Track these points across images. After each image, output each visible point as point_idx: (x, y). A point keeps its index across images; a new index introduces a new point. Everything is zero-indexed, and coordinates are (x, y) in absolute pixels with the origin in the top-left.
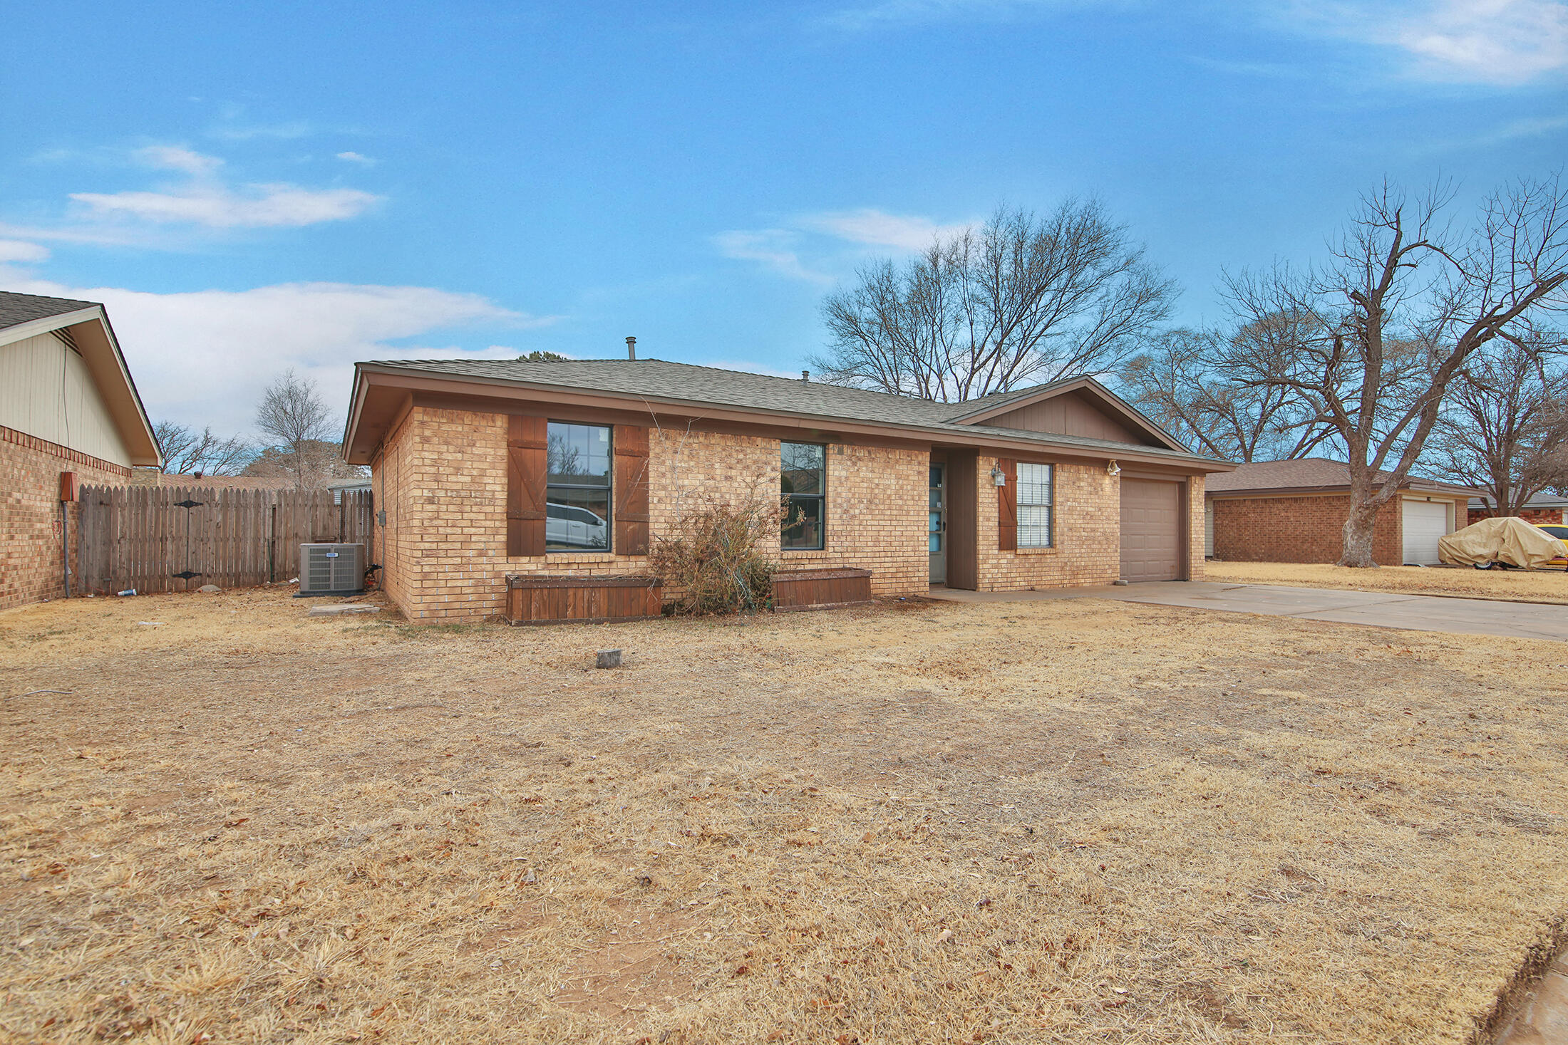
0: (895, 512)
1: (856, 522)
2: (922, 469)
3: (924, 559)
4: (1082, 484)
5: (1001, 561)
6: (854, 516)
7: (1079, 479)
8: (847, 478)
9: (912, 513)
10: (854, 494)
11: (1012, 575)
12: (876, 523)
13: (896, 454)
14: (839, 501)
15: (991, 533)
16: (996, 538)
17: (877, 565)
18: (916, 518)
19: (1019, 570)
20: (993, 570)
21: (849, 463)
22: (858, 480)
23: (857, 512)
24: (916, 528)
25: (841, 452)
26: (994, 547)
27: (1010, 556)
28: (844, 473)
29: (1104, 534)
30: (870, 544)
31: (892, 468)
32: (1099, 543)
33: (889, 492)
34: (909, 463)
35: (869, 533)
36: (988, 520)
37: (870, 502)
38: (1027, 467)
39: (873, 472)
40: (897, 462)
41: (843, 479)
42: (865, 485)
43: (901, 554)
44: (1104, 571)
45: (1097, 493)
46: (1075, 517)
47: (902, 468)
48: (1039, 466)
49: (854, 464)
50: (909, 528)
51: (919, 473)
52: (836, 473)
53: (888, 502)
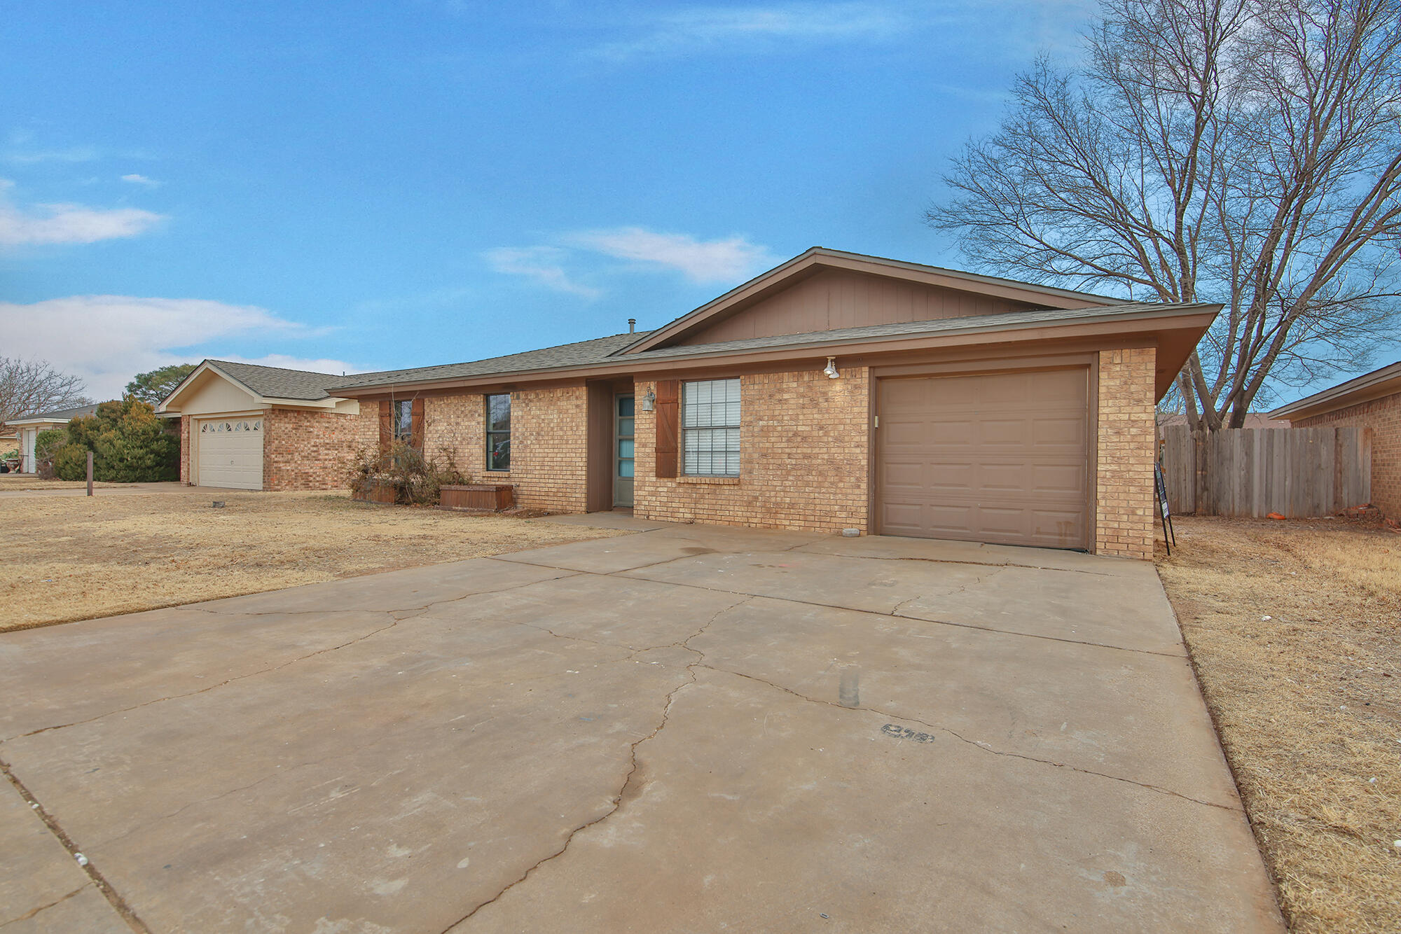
0: (556, 442)
1: (528, 450)
2: (579, 402)
3: (581, 482)
4: (786, 396)
5: (660, 489)
6: (526, 446)
7: (781, 391)
8: (522, 417)
9: (570, 442)
10: (527, 429)
11: (674, 505)
12: (542, 451)
13: (559, 393)
14: (517, 435)
15: (648, 459)
16: (654, 465)
17: (543, 485)
18: (574, 446)
19: (683, 500)
20: (649, 498)
21: (524, 405)
22: (529, 417)
23: (529, 442)
24: (574, 455)
25: (518, 398)
26: (651, 474)
27: (670, 484)
28: (520, 413)
29: (831, 462)
30: (537, 468)
31: (554, 405)
32: (820, 474)
33: (552, 425)
34: (568, 399)
35: (537, 459)
36: (644, 446)
37: (538, 434)
38: (705, 386)
39: (540, 410)
40: (558, 399)
41: (520, 417)
42: (535, 421)
43: (561, 477)
44: (832, 514)
45: (816, 405)
46: (773, 439)
47: (563, 404)
48: (724, 381)
49: (527, 405)
50: (568, 455)
51: (577, 406)
52: (515, 414)
53: (551, 433)
